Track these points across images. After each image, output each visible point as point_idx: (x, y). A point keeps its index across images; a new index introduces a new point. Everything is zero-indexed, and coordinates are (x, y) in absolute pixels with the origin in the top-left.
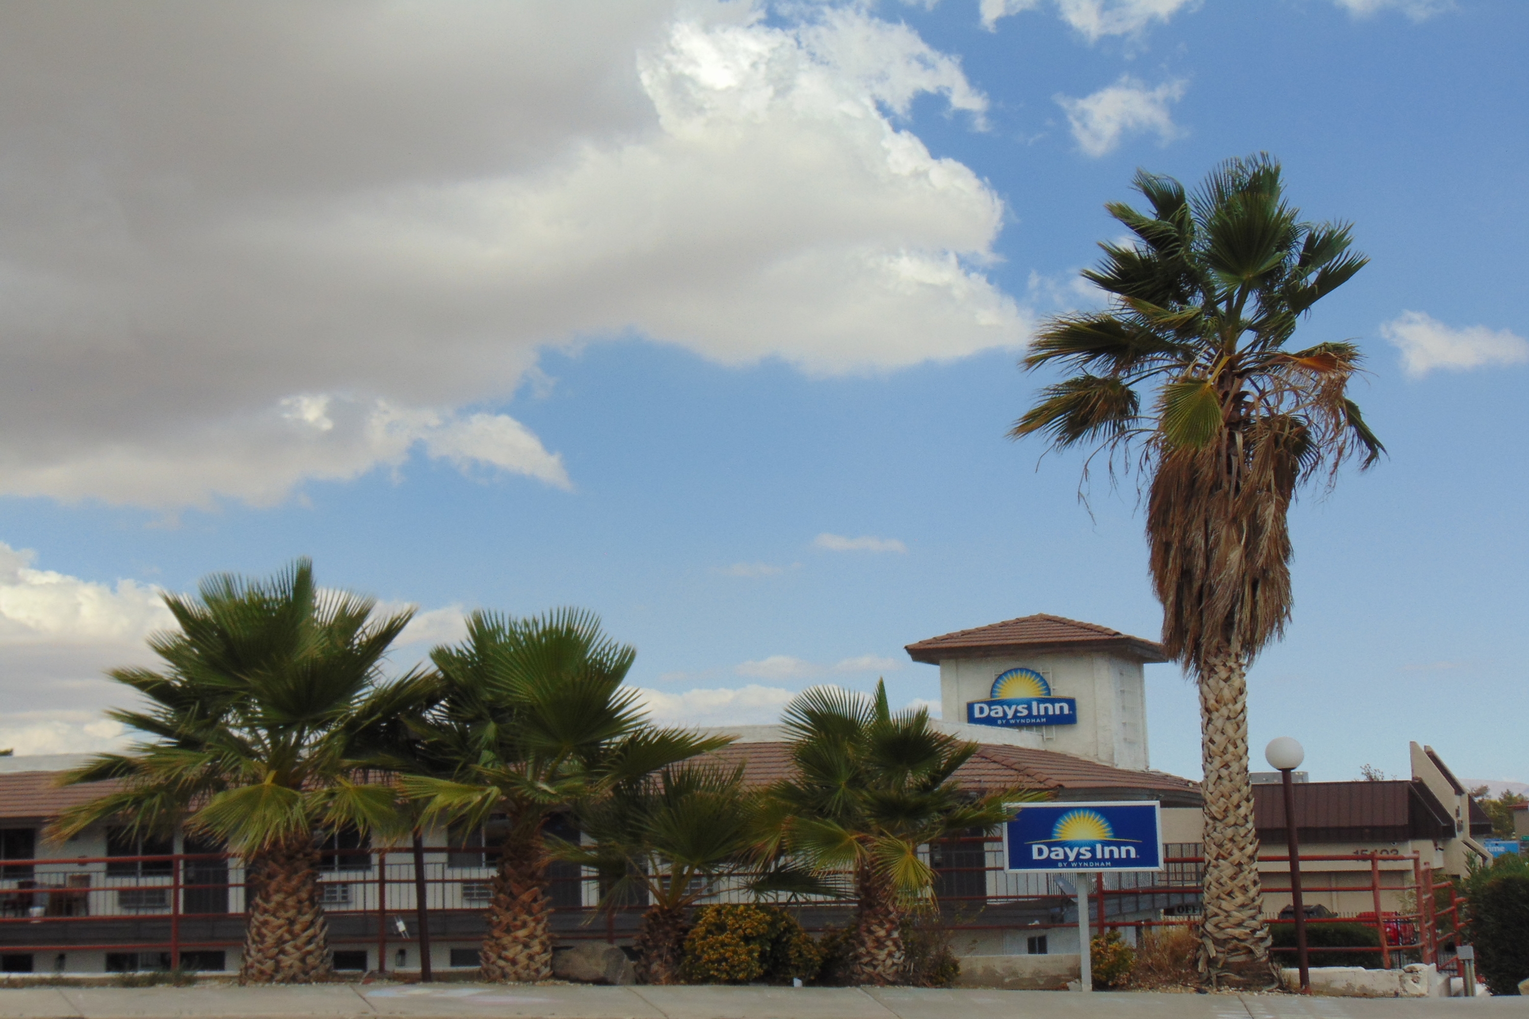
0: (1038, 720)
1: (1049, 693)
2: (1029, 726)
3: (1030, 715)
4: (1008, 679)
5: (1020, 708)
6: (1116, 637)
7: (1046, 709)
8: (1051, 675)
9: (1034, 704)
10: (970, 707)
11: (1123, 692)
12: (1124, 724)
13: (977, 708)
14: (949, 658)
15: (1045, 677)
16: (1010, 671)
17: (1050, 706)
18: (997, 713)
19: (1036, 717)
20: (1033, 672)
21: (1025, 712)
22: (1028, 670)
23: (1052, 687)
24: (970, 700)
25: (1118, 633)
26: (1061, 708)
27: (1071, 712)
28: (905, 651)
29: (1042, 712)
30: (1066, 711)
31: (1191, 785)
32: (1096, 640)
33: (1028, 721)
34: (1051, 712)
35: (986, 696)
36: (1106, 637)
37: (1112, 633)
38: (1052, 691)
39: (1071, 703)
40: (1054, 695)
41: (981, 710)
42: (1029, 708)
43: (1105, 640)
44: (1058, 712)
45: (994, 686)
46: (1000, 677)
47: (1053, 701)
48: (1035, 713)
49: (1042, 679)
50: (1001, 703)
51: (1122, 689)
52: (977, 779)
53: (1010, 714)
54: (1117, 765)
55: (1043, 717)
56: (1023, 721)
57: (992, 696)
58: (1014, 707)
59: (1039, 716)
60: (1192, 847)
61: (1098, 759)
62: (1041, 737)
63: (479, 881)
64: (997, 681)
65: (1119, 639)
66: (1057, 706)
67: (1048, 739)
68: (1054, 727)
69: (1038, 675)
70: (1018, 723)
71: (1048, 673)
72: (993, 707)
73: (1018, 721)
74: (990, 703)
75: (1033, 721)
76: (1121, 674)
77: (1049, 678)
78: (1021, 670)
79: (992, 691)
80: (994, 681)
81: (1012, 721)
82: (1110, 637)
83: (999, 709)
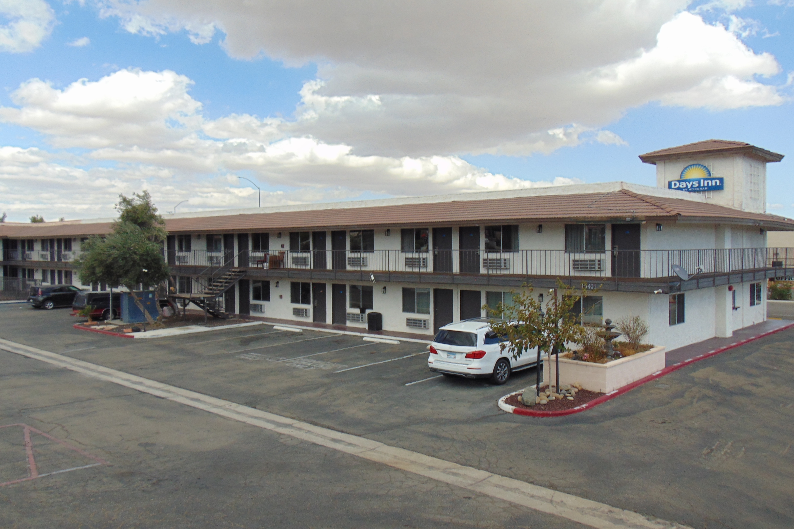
0: (703, 189)
1: (710, 175)
2: (699, 192)
3: (699, 186)
4: (690, 169)
5: (694, 183)
6: (746, 146)
7: (708, 183)
8: (711, 167)
9: (702, 181)
10: (670, 183)
11: (751, 175)
12: (751, 190)
13: (673, 183)
14: (661, 160)
15: (709, 168)
16: (691, 166)
17: (710, 182)
18: (683, 186)
19: (702, 187)
20: (702, 166)
21: (697, 185)
22: (699, 165)
23: (711, 173)
24: (670, 180)
25: (748, 144)
26: (716, 183)
27: (721, 184)
28: (639, 158)
29: (706, 185)
30: (718, 184)
31: (786, 220)
32: (735, 148)
33: (698, 189)
34: (710, 184)
35: (678, 178)
36: (742, 146)
37: (744, 144)
38: (711, 175)
39: (721, 180)
40: (712, 176)
41: (675, 185)
42: (699, 183)
43: (740, 148)
44: (714, 184)
45: (682, 173)
46: (685, 168)
47: (712, 179)
48: (702, 185)
49: (707, 169)
50: (685, 181)
51: (751, 173)
52: (632, 211)
53: (689, 186)
54: (744, 210)
55: (706, 187)
56: (696, 189)
57: (681, 178)
58: (691, 183)
59: (704, 187)
60: (784, 250)
61: (734, 207)
62: (704, 197)
63: (412, 259)
64: (684, 170)
65: (748, 147)
66: (714, 181)
67: (708, 198)
68: (711, 192)
69: (705, 167)
70: (693, 190)
71: (710, 166)
72: (681, 183)
73: (693, 189)
74: (679, 181)
75: (701, 189)
76: (751, 166)
77: (711, 169)
78: (696, 165)
79: (681, 175)
80: (682, 170)
81: (690, 190)
82: (744, 146)
83: (684, 184)
